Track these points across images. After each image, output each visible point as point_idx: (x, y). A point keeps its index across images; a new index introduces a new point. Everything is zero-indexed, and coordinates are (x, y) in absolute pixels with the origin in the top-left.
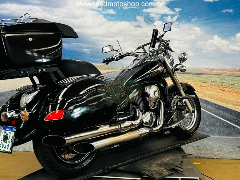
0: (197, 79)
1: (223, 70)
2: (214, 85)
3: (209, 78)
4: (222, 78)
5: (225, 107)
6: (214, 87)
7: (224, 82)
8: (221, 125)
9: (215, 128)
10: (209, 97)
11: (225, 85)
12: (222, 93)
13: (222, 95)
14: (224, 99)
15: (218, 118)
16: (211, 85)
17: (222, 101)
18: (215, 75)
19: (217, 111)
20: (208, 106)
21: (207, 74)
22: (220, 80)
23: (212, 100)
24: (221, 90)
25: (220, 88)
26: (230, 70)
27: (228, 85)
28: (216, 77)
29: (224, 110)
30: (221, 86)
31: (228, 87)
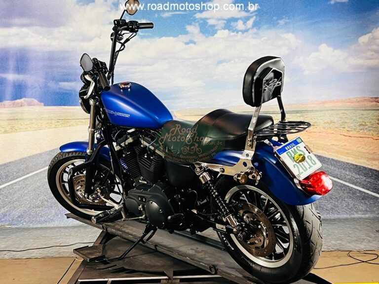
1: (342, 101)
2: (330, 128)
3: (321, 117)
5: (353, 165)
6: (330, 131)
7: (346, 121)
8: (351, 195)
9: (341, 203)
10: (323, 150)
11: (349, 127)
12: (345, 140)
13: (344, 144)
14: (350, 151)
15: (344, 185)
16: (324, 128)
17: (347, 153)
18: (330, 112)
19: (340, 172)
21: (316, 110)
22: (340, 119)
23: (330, 153)
24: (344, 135)
25: (340, 132)
26: (355, 100)
27: (355, 126)
28: (332, 114)
29: (352, 170)
30: (342, 129)
31: (354, 129)
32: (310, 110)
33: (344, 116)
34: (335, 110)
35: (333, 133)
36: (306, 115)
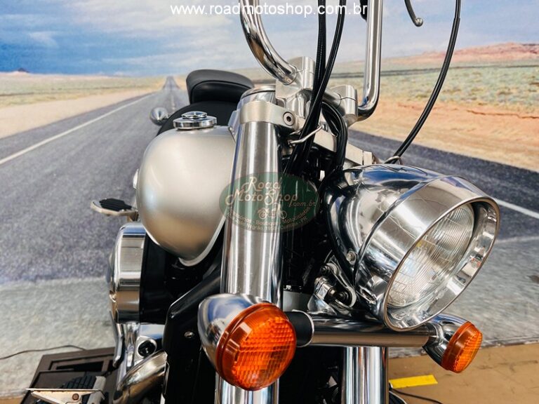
0: (403, 89)
1: (475, 52)
2: (452, 100)
4: (474, 76)
5: (483, 161)
6: (451, 106)
7: (479, 87)
10: (438, 137)
12: (474, 121)
13: (473, 126)
14: (480, 139)
16: (442, 101)
17: (477, 143)
20: (437, 164)
22: (469, 84)
23: (449, 144)
24: (473, 112)
25: (468, 107)
26: (497, 49)
27: (492, 95)
28: (457, 76)
29: (480, 169)
30: (470, 101)
31: (491, 101)
32: (422, 68)
33: (477, 78)
34: (461, 68)
35: (456, 109)
36: (414, 78)
